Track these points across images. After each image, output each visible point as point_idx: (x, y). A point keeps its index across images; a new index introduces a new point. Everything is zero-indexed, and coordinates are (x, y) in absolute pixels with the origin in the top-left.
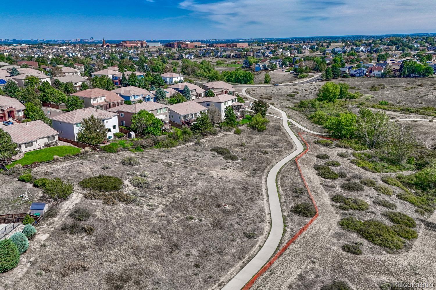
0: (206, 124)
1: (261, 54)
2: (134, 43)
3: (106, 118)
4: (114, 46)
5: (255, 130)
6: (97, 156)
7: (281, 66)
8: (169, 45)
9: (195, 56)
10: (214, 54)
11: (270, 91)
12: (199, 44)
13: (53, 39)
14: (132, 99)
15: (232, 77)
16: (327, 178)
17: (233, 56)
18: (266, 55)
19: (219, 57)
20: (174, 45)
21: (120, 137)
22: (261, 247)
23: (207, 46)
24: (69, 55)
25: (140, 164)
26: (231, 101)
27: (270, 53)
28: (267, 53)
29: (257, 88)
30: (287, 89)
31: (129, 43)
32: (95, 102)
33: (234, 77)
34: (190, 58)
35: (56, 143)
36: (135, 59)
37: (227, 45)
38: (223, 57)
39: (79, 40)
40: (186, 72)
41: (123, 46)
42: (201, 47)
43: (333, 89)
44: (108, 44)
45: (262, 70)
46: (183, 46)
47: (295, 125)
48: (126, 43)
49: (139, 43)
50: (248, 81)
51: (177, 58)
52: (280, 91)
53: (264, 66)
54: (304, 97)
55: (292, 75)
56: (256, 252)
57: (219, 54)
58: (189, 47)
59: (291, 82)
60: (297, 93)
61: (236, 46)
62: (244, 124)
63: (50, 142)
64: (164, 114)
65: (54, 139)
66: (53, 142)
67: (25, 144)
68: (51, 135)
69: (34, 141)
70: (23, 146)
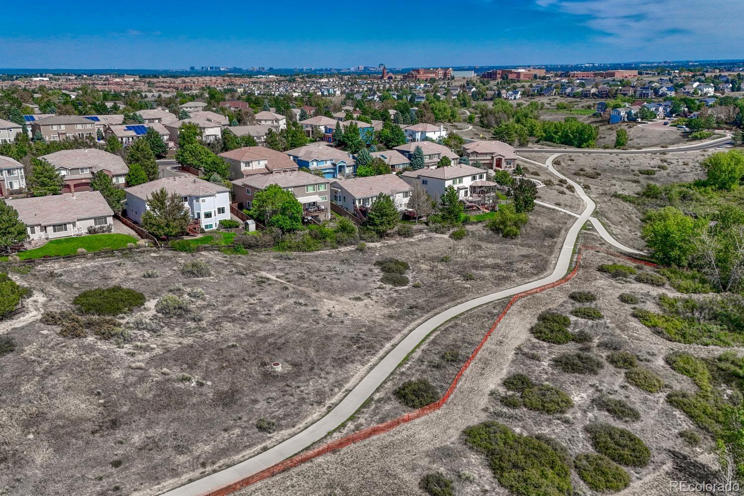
0: (387, 215)
1: (651, 92)
2: (431, 73)
3: (201, 194)
4: (399, 77)
5: (498, 233)
6: (153, 255)
7: (669, 115)
8: (487, 74)
9: (523, 94)
10: (559, 91)
11: (607, 161)
12: (542, 73)
13: (324, 68)
14: (313, 166)
15: (556, 133)
16: (544, 340)
17: (594, 94)
18: (661, 92)
19: (569, 96)
20: (495, 74)
21: (230, 228)
22: (265, 449)
23: (556, 76)
24: (323, 93)
25: (210, 275)
26: (470, 178)
27: (669, 89)
28: (664, 89)
29: (581, 155)
30: (642, 161)
31: (424, 73)
32: (248, 168)
33: (560, 134)
34: (513, 98)
35: (109, 229)
36: (419, 100)
37: (594, 74)
38: (574, 96)
39: (362, 68)
40: (486, 122)
41: (413, 77)
42: (544, 78)
43: (729, 165)
44: (391, 74)
45: (624, 121)
46: (511, 76)
47: (595, 231)
48: (419, 73)
49: (441, 72)
50: (586, 141)
51: (489, 97)
52: (627, 163)
53: (629, 114)
54: (675, 177)
55: (680, 132)
56: (247, 457)
57: (568, 90)
58: (522, 77)
59: (663, 147)
60: (663, 168)
61: (613, 75)
62: (480, 222)
63: (99, 226)
64: (320, 194)
65: (106, 223)
66: (103, 227)
67: (54, 226)
68: (100, 215)
69: (70, 223)
70: (50, 229)
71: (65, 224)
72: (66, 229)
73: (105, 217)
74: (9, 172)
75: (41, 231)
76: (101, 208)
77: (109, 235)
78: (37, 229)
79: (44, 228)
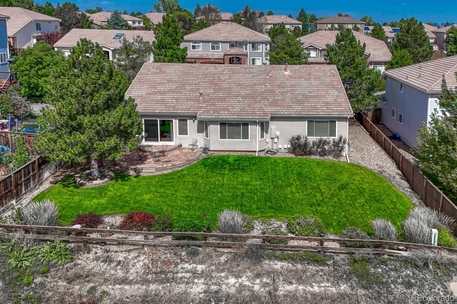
35: (337, 149)
63: (317, 138)
65: (333, 133)
66: (325, 143)
67: (223, 124)
68: (322, 114)
69: (254, 123)
70: (215, 130)
71: (246, 124)
72: (246, 136)
73: (332, 121)
74: (253, 47)
75: (200, 131)
76: (330, 99)
77: (332, 166)
78: (192, 125)
79: (203, 126)
